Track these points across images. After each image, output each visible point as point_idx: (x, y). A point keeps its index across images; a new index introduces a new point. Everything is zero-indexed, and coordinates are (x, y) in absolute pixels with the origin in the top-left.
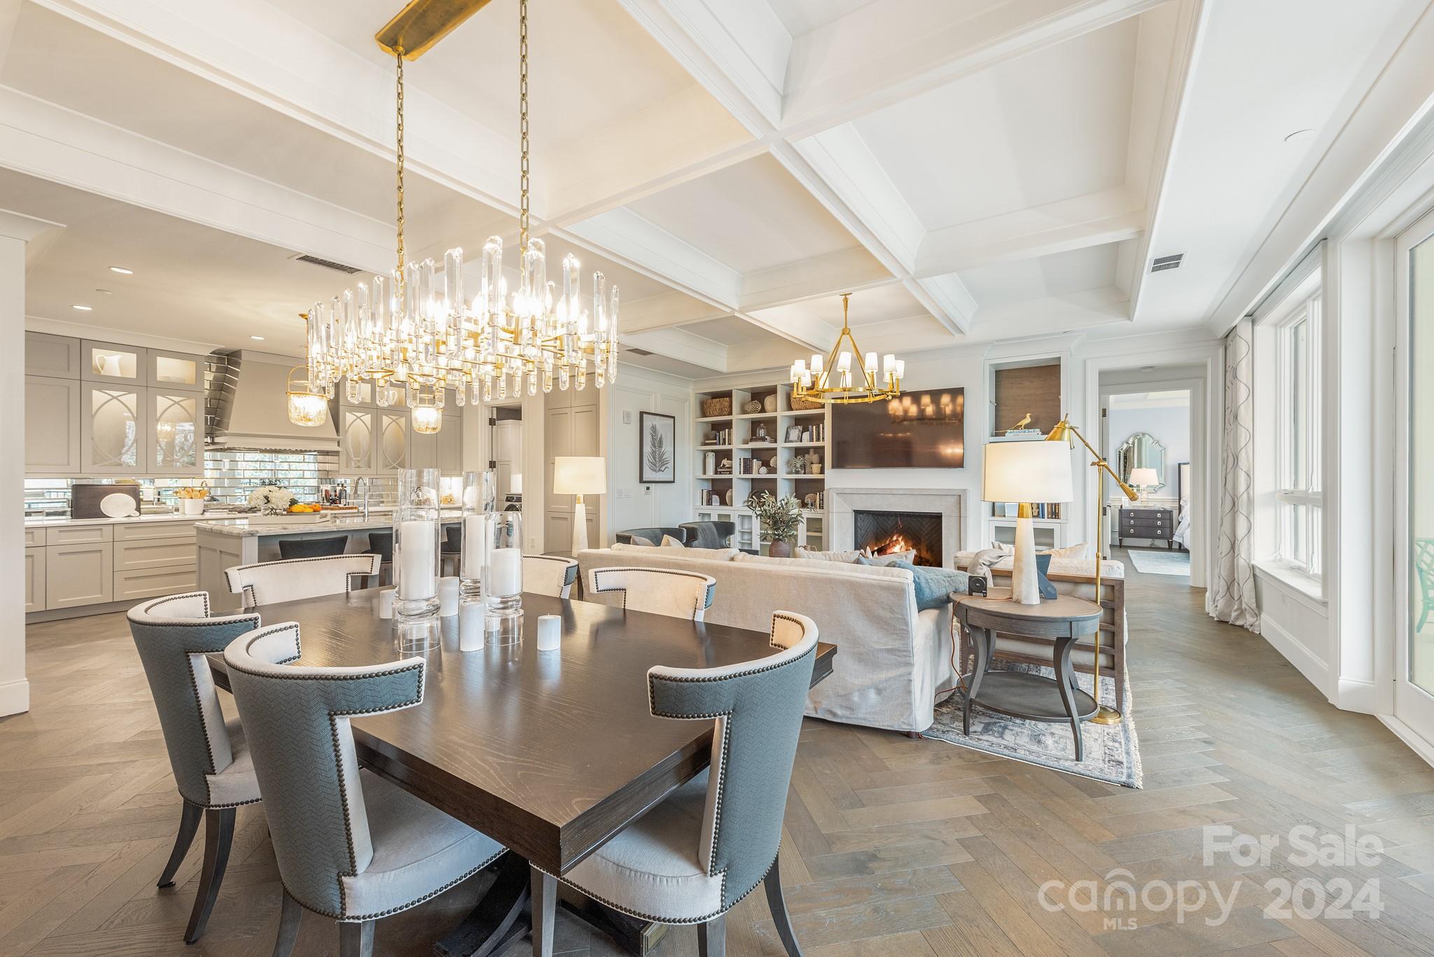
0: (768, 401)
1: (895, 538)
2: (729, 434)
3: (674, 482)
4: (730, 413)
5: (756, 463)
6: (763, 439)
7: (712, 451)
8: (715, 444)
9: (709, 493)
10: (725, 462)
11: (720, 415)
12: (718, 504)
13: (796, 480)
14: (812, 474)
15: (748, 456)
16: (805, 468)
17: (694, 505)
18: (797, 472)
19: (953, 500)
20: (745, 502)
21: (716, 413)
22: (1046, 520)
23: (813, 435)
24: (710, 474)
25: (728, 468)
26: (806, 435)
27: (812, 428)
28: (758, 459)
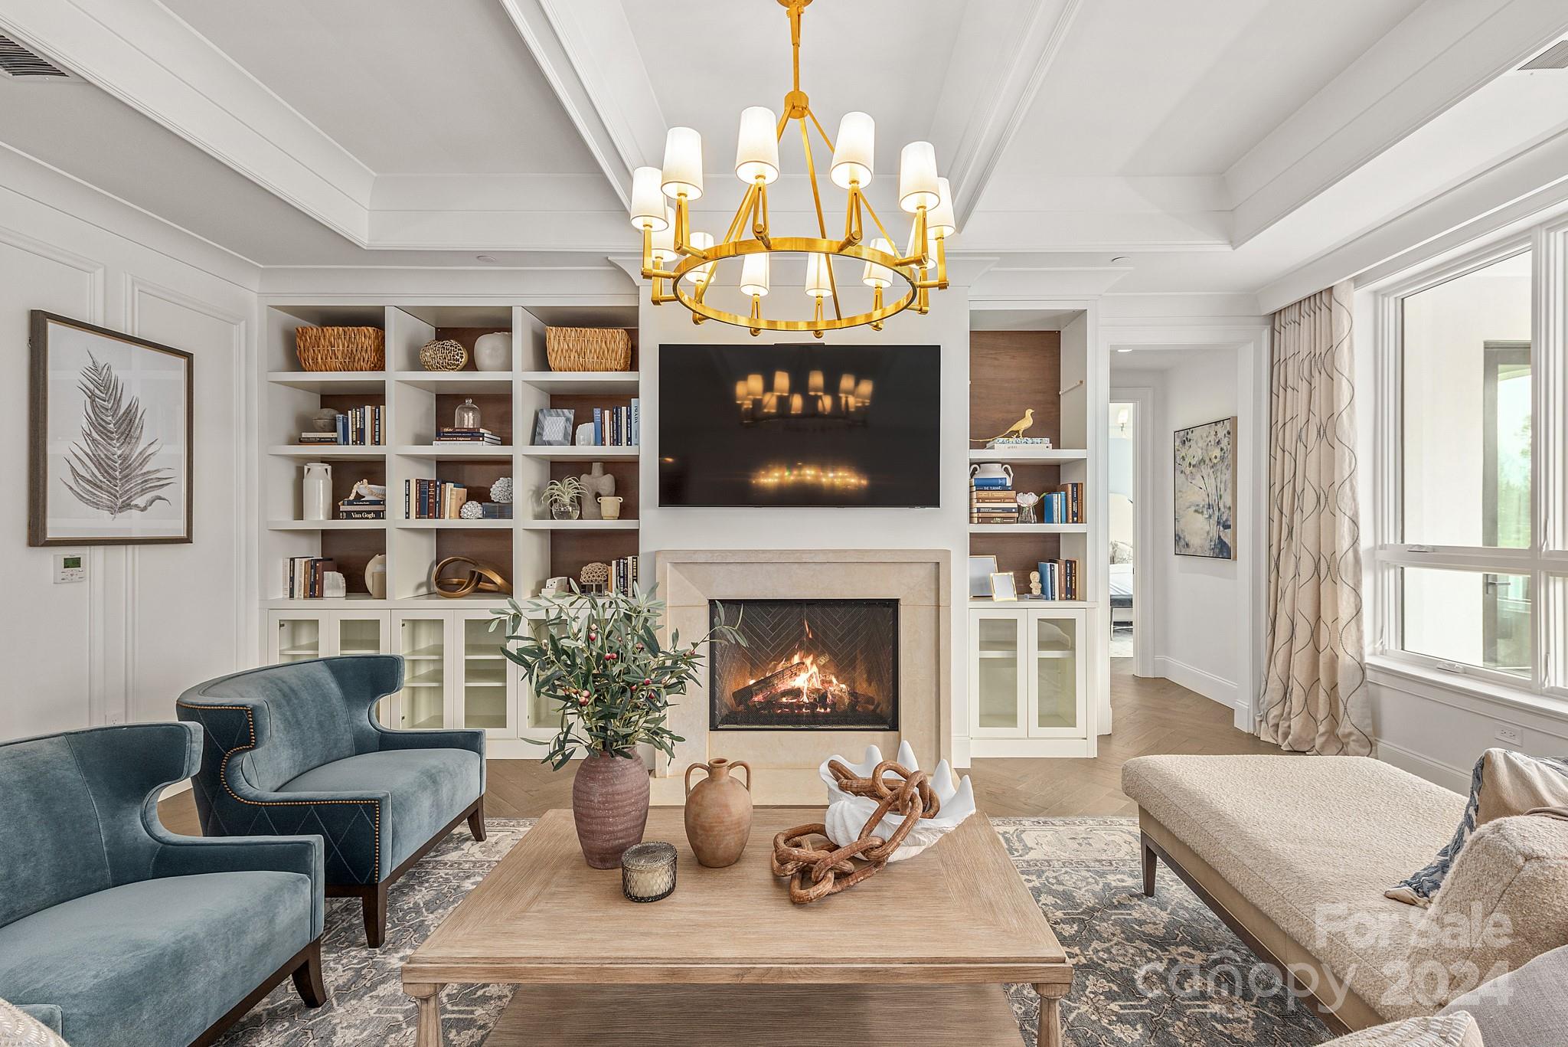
0: (487, 347)
1: (796, 659)
2: (376, 419)
3: (188, 540)
4: (380, 366)
5: (452, 494)
6: (473, 435)
7: (324, 460)
8: (333, 441)
9: (314, 567)
10: (362, 488)
11: (346, 368)
12: (343, 593)
13: (554, 532)
14: (602, 518)
15: (429, 474)
16: (580, 504)
17: (263, 599)
18: (565, 515)
19: (923, 573)
20: (420, 586)
21: (334, 363)
22: (1057, 603)
23: (602, 430)
24: (318, 516)
25: (372, 503)
26: (586, 430)
27: (602, 413)
28: (458, 484)
